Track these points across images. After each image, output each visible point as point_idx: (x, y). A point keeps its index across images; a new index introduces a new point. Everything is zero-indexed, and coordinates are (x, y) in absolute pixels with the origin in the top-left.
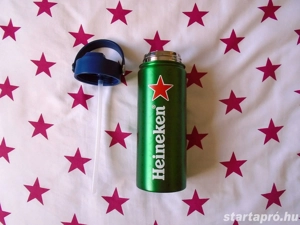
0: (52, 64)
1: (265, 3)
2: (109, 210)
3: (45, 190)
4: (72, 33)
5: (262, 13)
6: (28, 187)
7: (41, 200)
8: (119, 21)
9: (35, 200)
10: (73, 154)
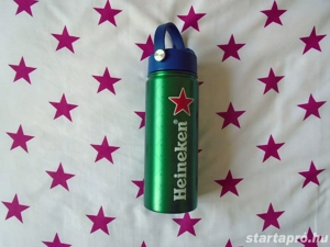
0: (32, 69)
1: (269, 7)
2: (94, 230)
3: (25, 208)
4: (55, 35)
5: (265, 17)
6: (6, 204)
7: (20, 218)
8: (107, 22)
9: (14, 218)
10: (55, 170)
